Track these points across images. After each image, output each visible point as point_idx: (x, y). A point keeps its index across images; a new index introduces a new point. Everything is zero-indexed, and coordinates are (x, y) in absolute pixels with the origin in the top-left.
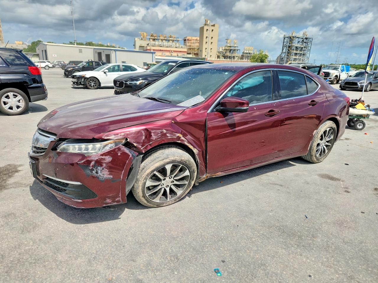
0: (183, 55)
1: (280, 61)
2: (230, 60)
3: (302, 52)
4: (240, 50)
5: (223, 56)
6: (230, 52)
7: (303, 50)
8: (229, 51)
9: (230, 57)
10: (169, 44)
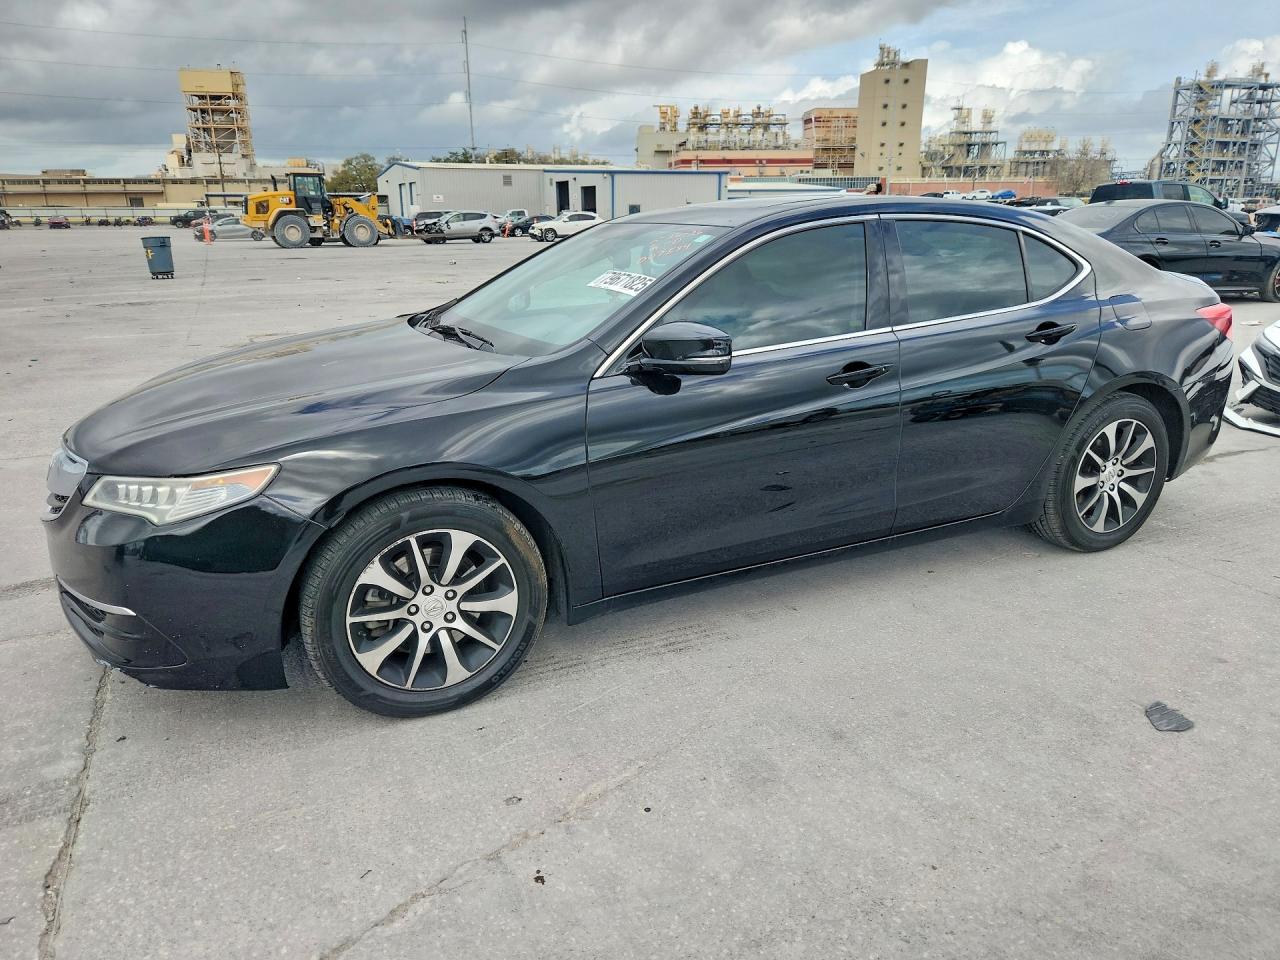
0: (802, 172)
1: (1160, 174)
2: (969, 180)
3: (1248, 139)
4: (1005, 143)
5: (943, 168)
6: (968, 151)
7: (1251, 129)
8: (965, 149)
9: (967, 171)
10: (752, 139)
